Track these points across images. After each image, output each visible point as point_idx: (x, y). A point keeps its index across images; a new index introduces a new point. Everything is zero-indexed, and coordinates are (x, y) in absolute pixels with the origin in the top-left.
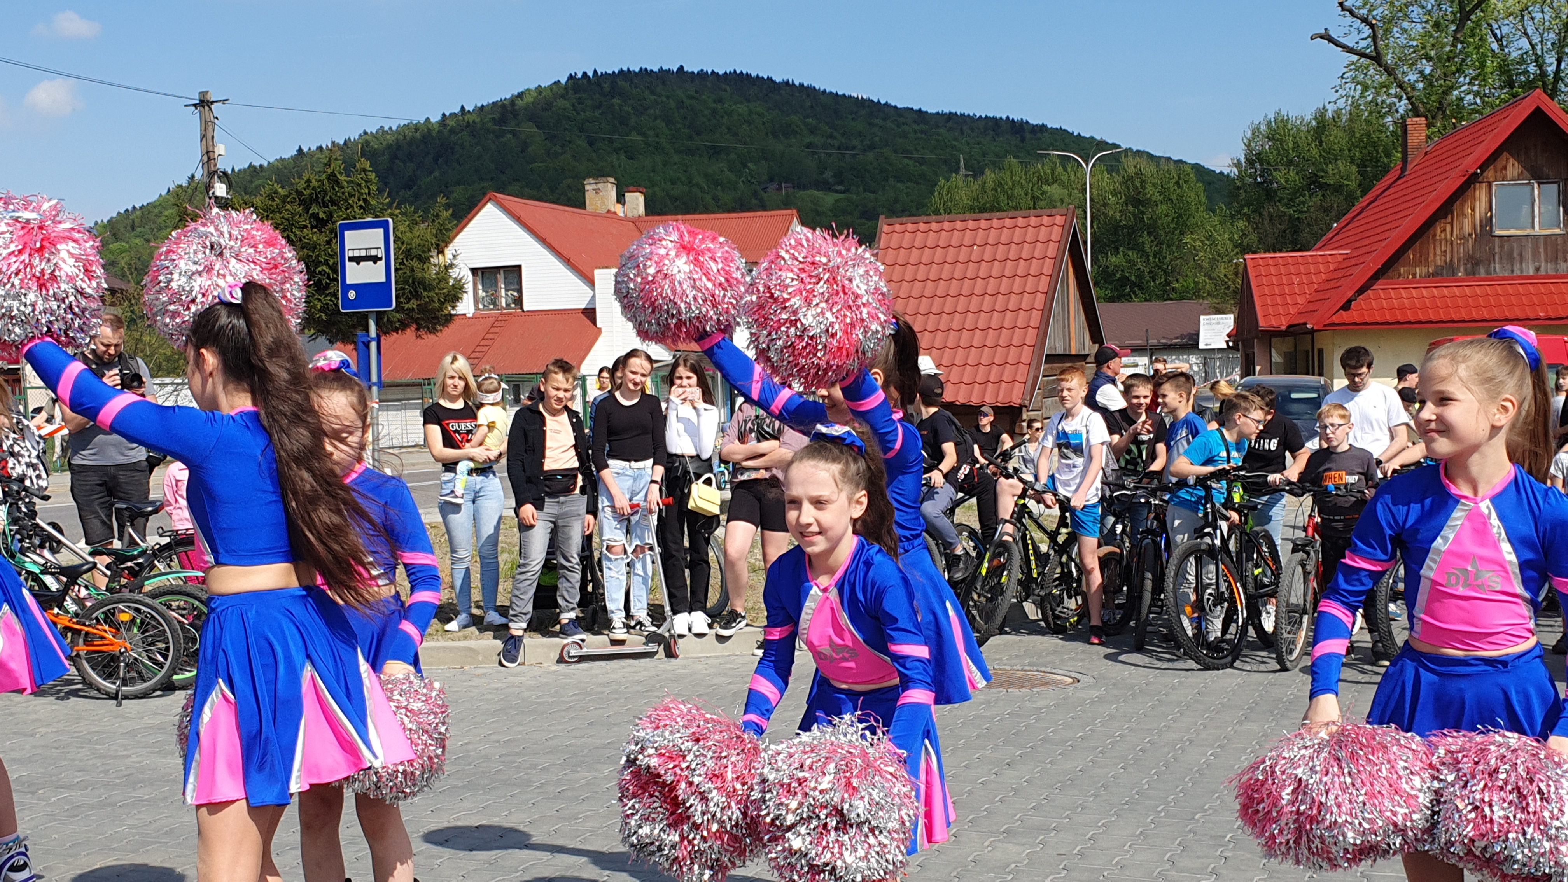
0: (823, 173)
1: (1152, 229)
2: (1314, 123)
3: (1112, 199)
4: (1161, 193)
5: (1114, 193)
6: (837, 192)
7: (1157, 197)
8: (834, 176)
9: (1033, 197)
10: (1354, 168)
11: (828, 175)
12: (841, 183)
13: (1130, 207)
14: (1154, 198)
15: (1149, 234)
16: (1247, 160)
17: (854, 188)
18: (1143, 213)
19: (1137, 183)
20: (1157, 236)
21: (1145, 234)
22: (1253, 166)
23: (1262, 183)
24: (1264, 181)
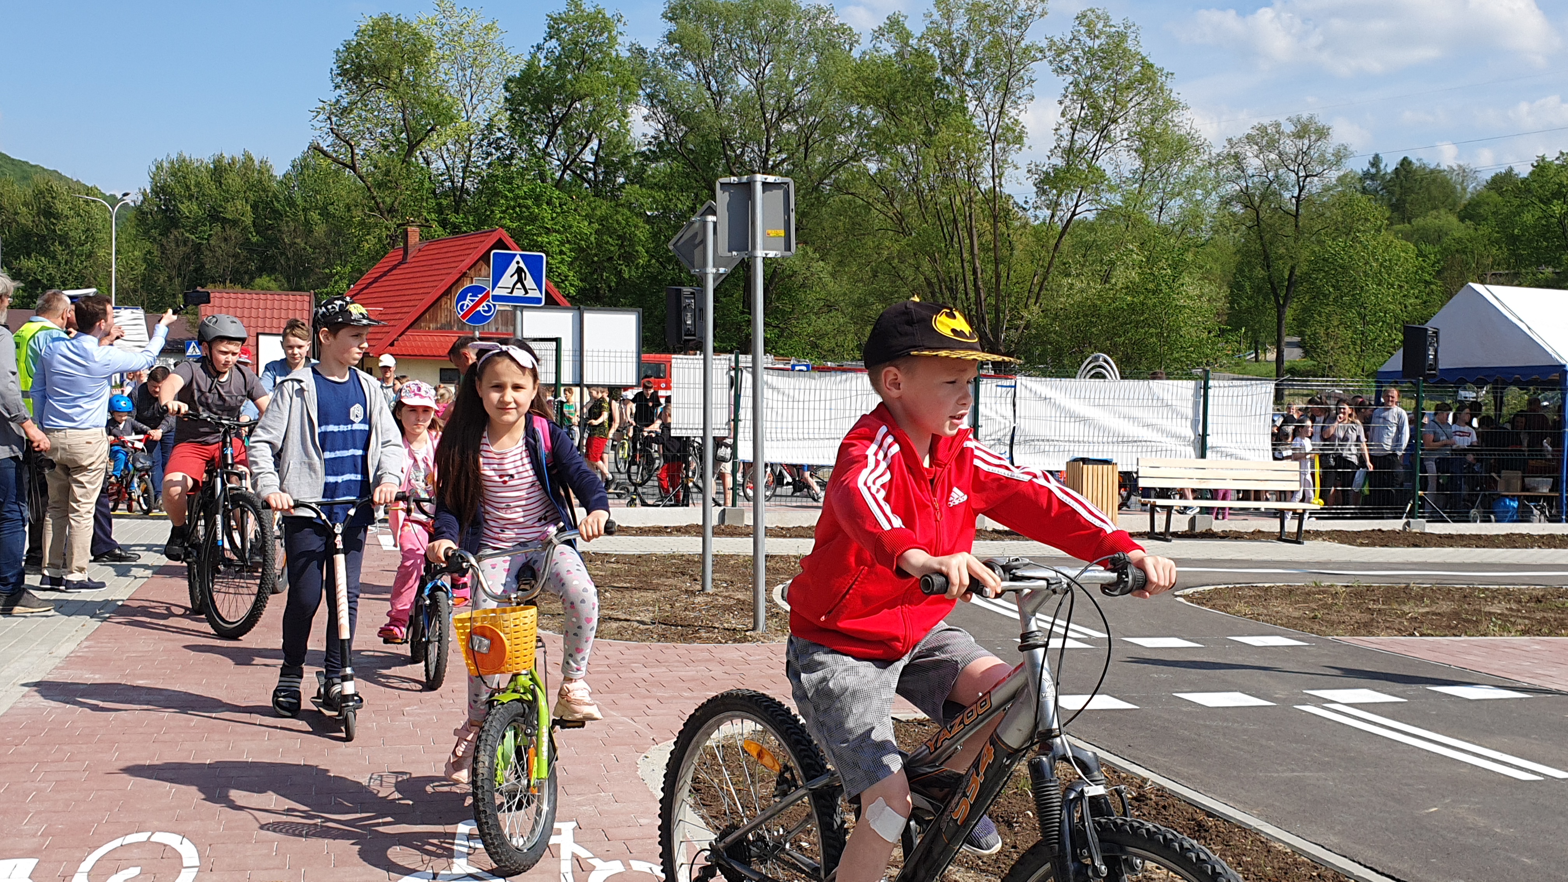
1: (64, 240)
3: (23, 209)
4: (71, 209)
7: (68, 212)
13: (43, 218)
14: (65, 213)
15: (61, 243)
18: (54, 224)
19: (48, 198)
20: (68, 246)
21: (57, 243)
22: (158, 196)
23: (166, 211)
24: (168, 209)
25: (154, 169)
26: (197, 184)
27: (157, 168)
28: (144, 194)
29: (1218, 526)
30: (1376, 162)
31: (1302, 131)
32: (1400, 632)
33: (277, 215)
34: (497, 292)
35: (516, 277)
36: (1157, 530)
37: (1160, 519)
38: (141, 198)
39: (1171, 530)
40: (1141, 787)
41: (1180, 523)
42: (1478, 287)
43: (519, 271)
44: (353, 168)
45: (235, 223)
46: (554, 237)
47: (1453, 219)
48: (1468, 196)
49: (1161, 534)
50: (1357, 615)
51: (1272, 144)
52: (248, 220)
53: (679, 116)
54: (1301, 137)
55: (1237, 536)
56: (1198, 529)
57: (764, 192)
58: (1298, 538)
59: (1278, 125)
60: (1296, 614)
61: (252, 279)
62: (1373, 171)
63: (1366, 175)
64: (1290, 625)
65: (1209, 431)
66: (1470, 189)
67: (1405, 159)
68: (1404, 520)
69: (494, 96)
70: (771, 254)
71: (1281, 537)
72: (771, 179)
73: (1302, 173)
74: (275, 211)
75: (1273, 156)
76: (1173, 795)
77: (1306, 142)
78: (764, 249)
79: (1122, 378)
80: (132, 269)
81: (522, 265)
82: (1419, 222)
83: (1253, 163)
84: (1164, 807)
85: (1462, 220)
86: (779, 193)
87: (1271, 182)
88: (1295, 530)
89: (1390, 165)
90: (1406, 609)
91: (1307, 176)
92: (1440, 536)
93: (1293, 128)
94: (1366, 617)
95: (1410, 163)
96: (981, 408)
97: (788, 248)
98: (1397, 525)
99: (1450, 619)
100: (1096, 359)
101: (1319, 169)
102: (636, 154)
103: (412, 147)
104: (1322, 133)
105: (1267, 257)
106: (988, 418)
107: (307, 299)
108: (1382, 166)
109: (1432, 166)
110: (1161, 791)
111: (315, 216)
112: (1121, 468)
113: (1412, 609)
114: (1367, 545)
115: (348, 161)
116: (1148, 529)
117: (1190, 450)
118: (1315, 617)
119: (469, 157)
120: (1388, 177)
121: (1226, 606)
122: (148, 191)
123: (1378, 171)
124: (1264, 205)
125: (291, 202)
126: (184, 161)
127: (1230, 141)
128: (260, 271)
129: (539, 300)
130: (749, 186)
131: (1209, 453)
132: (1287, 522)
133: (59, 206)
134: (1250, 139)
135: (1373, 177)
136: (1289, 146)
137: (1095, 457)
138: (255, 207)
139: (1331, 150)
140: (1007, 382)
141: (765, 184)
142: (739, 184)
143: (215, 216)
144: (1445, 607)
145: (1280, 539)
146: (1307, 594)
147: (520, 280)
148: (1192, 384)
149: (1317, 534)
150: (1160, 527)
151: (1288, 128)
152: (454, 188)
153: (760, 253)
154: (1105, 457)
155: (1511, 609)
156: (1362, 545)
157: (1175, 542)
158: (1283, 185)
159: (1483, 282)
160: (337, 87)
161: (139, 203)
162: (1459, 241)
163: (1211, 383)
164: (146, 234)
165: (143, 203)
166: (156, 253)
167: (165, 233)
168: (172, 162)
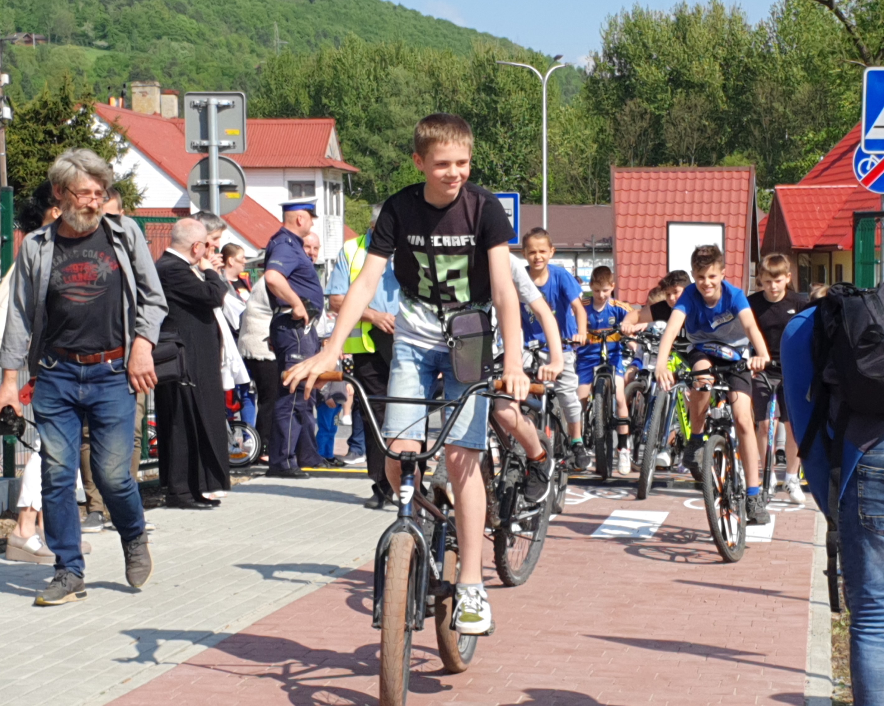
0: (80, 25)
1: (506, 120)
2: (673, 18)
3: (462, 86)
4: (514, 82)
5: (465, 78)
6: (99, 48)
7: (511, 86)
8: (95, 28)
9: (376, 78)
10: (717, 67)
11: (88, 27)
12: (104, 37)
13: (483, 95)
14: (507, 88)
15: (503, 124)
16: (605, 52)
17: (119, 45)
18: (496, 102)
19: (489, 70)
21: (498, 125)
22: (611, 59)
23: (619, 78)
24: (623, 76)
25: (606, 27)
26: (656, 42)
27: (611, 25)
28: (596, 58)
33: (752, 74)
38: (592, 63)
45: (700, 87)
61: (721, 156)
80: (582, 151)
107: (745, 175)
122: (601, 54)
126: (641, 13)
128: (731, 146)
133: (501, 79)
138: (724, 66)
143: (677, 80)
161: (590, 70)
164: (598, 109)
165: (595, 70)
166: (610, 131)
167: (620, 102)
168: (627, 17)
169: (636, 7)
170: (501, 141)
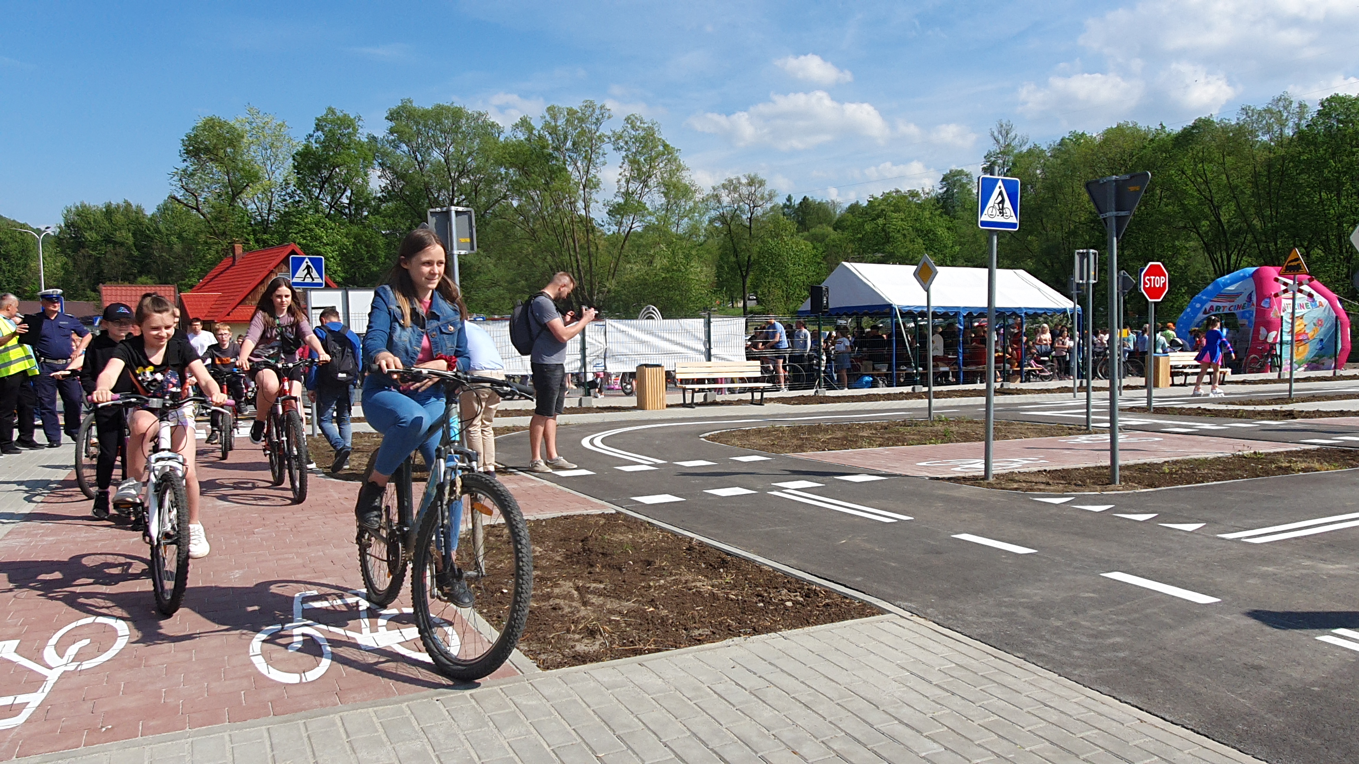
2: (104, 210)
7: (8, 240)
10: (130, 235)
15: (5, 259)
16: (66, 226)
20: (10, 262)
22: (69, 229)
23: (74, 238)
24: (76, 237)
25: (66, 212)
26: (95, 221)
27: (68, 211)
28: (60, 227)
29: (719, 398)
30: (789, 199)
31: (751, 183)
32: (818, 449)
33: (150, 238)
34: (295, 280)
35: (306, 271)
36: (687, 402)
37: (688, 396)
38: (58, 230)
39: (695, 401)
40: (690, 543)
41: (699, 398)
42: (846, 264)
43: (308, 267)
44: (198, 210)
45: (122, 244)
46: (328, 248)
47: (830, 229)
48: (837, 216)
49: (689, 404)
50: (795, 442)
51: (735, 189)
52: (131, 241)
53: (401, 176)
54: (751, 186)
55: (729, 403)
56: (709, 400)
57: (456, 216)
58: (761, 402)
59: (738, 179)
60: (764, 443)
61: (135, 278)
62: (788, 203)
63: (785, 206)
64: (761, 450)
65: (712, 346)
66: (838, 213)
67: (805, 197)
68: (815, 390)
69: (286, 166)
70: (463, 252)
71: (752, 402)
72: (460, 209)
73: (752, 205)
74: (148, 236)
75: (736, 196)
76: (708, 545)
77: (753, 188)
78: (458, 249)
79: (663, 318)
81: (310, 264)
82: (813, 231)
83: (726, 200)
84: (704, 552)
85: (835, 229)
86: (466, 217)
87: (736, 210)
88: (759, 398)
89: (797, 201)
90: (820, 436)
91: (754, 207)
92: (833, 397)
93: (746, 181)
94: (800, 442)
95: (808, 199)
96: (587, 338)
97: (472, 248)
98: (811, 392)
99: (842, 441)
100: (648, 309)
101: (761, 203)
102: (375, 198)
103: (235, 196)
104: (762, 183)
105: (735, 251)
106: (591, 344)
107: (173, 289)
108: (793, 201)
109: (819, 200)
110: (701, 543)
111: (174, 239)
112: (666, 369)
113: (823, 437)
114: (797, 404)
115: (194, 205)
116: (682, 402)
117: (703, 357)
118: (774, 444)
119: (271, 201)
120: (796, 206)
121: (727, 441)
122: (63, 225)
123: (791, 203)
124: (733, 223)
125: (158, 231)
126: (85, 206)
127: (714, 188)
128: (141, 273)
129: (321, 284)
130: (448, 213)
131: (712, 358)
132: (755, 394)
134: (724, 186)
135: (788, 207)
136: (744, 191)
137: (652, 363)
138: (134, 234)
139: (766, 192)
140: (601, 323)
141: (457, 212)
142: (442, 212)
143: (108, 240)
144: (839, 434)
145: (752, 403)
146: (768, 432)
147: (309, 273)
148: (702, 320)
149: (771, 400)
150: (688, 401)
151: (744, 181)
152: (263, 221)
153: (456, 252)
154: (657, 363)
155: (872, 434)
156: (794, 404)
157: (697, 408)
158: (743, 211)
159: (847, 261)
160: (185, 160)
161: (57, 233)
162: (834, 241)
163: (712, 320)
164: (63, 252)
165: (60, 233)
166: (71, 263)
167: (75, 251)
168: (77, 208)
169: (82, 203)
170: (4, 268)
